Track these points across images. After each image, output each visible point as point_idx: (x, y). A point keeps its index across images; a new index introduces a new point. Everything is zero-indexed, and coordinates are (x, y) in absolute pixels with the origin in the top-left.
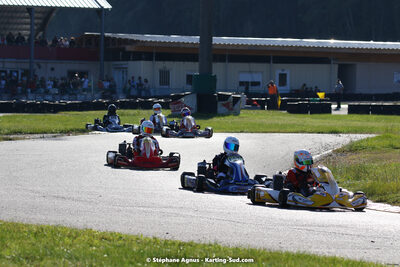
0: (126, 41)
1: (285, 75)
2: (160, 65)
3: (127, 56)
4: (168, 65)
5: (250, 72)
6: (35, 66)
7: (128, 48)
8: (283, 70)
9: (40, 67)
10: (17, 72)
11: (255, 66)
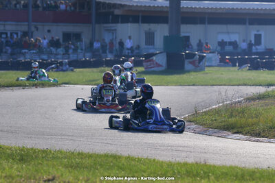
0: (115, 6)
1: (260, 35)
2: (146, 27)
3: (117, 19)
4: (153, 27)
5: (228, 33)
6: (33, 29)
7: (117, 12)
8: (258, 31)
9: (37, 30)
10: (17, 34)
11: (231, 27)
